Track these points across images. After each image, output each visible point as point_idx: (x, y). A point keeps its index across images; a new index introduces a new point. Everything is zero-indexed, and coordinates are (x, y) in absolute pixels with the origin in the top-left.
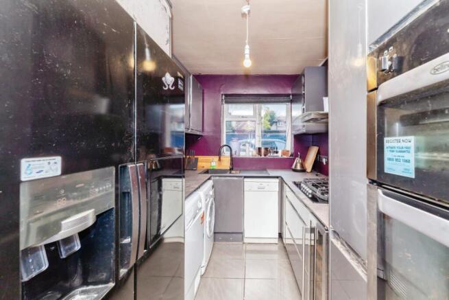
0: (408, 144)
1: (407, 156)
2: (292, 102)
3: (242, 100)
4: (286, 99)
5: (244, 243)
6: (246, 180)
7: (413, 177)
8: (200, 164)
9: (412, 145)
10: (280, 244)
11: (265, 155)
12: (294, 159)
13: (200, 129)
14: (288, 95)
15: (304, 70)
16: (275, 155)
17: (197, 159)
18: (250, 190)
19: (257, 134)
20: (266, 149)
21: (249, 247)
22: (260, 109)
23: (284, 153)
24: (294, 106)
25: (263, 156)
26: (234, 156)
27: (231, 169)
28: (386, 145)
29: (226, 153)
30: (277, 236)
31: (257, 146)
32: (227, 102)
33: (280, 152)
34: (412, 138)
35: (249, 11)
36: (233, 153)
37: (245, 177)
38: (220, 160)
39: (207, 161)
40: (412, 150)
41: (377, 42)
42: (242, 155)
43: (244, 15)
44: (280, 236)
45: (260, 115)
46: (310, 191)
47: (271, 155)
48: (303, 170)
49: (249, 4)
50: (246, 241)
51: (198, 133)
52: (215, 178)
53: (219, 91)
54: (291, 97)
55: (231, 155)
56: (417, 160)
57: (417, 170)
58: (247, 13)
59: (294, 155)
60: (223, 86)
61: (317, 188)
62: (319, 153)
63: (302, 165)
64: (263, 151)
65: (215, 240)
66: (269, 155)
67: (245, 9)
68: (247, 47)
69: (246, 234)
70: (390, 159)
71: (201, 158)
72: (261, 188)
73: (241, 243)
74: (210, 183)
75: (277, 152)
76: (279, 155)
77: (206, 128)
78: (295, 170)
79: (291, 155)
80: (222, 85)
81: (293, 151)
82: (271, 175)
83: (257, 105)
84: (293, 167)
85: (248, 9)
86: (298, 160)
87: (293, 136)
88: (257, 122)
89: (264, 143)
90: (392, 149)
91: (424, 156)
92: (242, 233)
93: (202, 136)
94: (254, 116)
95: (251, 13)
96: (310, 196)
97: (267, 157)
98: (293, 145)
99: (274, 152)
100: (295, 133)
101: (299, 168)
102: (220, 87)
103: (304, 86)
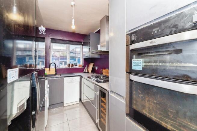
0: (140, 61)
1: (140, 64)
2: (83, 45)
3: (60, 42)
4: (80, 43)
6: (65, 78)
7: (142, 70)
9: (141, 61)
10: (81, 103)
11: (72, 67)
12: (84, 69)
14: (82, 42)
15: (90, 33)
16: (76, 67)
18: (67, 83)
19: (68, 58)
21: (66, 108)
23: (80, 66)
24: (84, 47)
25: (71, 67)
27: (56, 74)
28: (133, 61)
30: (79, 100)
31: (68, 63)
32: (52, 42)
34: (141, 59)
35: (74, 5)
36: (57, 66)
37: (65, 77)
38: (50, 70)
40: (141, 63)
41: (129, 31)
43: (72, 6)
44: (80, 100)
45: (69, 49)
47: (75, 67)
48: (88, 72)
49: (74, 2)
50: (65, 105)
52: (48, 79)
53: (49, 37)
55: (56, 67)
56: (142, 65)
57: (143, 68)
58: (73, 5)
59: (84, 67)
61: (98, 78)
62: (94, 65)
63: (88, 70)
64: (71, 65)
65: (49, 109)
67: (73, 4)
68: (73, 20)
69: (65, 103)
70: (134, 66)
72: (72, 81)
73: (63, 107)
75: (77, 66)
76: (78, 67)
78: (85, 73)
79: (83, 66)
81: (83, 65)
82: (76, 75)
83: (68, 45)
84: (84, 71)
85: (74, 4)
86: (86, 68)
87: (83, 59)
88: (68, 52)
90: (135, 63)
91: (144, 64)
94: (66, 50)
95: (75, 6)
96: (96, 81)
97: (73, 68)
98: (83, 63)
99: (75, 66)
100: (85, 58)
101: (86, 71)
102: (49, 35)
103: (90, 40)
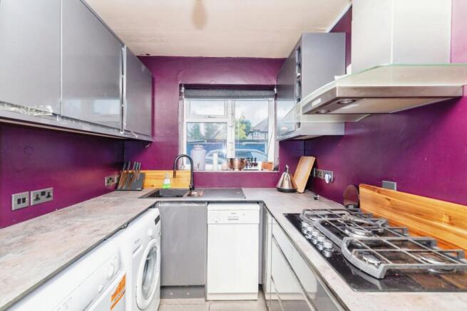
2: (276, 97)
4: (268, 93)
5: (207, 301)
6: (210, 207)
8: (148, 182)
10: (261, 300)
11: (240, 169)
12: (280, 175)
13: (149, 132)
14: (272, 87)
16: (253, 168)
17: (143, 176)
18: (217, 223)
19: (229, 140)
20: (242, 161)
22: (234, 107)
23: (265, 166)
24: (280, 103)
25: (237, 170)
26: (197, 170)
27: (192, 189)
29: (185, 165)
30: (256, 289)
31: (229, 156)
32: (187, 97)
33: (260, 164)
36: (195, 166)
37: (209, 202)
38: (174, 175)
39: (158, 178)
42: (209, 168)
44: (261, 288)
45: (233, 114)
46: (328, 245)
47: (249, 169)
48: (293, 190)
50: (209, 298)
51: (145, 138)
52: (162, 205)
53: (176, 80)
54: (275, 90)
55: (192, 169)
59: (280, 169)
60: (181, 74)
61: (342, 238)
62: (315, 166)
63: (292, 183)
64: (237, 162)
65: (162, 296)
66: (245, 168)
69: (210, 289)
71: (149, 173)
72: (234, 219)
73: (203, 299)
74: (154, 213)
75: (256, 165)
76: (259, 168)
77: (157, 131)
78: (281, 190)
79: (276, 168)
80: (179, 71)
81: (277, 163)
82: (248, 199)
83: (230, 101)
84: (279, 185)
86: (285, 176)
87: (278, 143)
88: (230, 124)
89: (238, 154)
92: (203, 287)
93: (151, 142)
94: (226, 116)
96: (328, 254)
97: (242, 171)
98: (278, 156)
99: (252, 165)
100: (282, 138)
101: (286, 186)
102: (178, 74)
103: (300, 65)
